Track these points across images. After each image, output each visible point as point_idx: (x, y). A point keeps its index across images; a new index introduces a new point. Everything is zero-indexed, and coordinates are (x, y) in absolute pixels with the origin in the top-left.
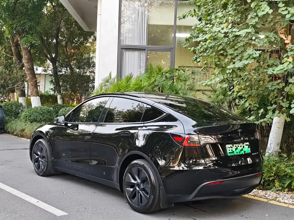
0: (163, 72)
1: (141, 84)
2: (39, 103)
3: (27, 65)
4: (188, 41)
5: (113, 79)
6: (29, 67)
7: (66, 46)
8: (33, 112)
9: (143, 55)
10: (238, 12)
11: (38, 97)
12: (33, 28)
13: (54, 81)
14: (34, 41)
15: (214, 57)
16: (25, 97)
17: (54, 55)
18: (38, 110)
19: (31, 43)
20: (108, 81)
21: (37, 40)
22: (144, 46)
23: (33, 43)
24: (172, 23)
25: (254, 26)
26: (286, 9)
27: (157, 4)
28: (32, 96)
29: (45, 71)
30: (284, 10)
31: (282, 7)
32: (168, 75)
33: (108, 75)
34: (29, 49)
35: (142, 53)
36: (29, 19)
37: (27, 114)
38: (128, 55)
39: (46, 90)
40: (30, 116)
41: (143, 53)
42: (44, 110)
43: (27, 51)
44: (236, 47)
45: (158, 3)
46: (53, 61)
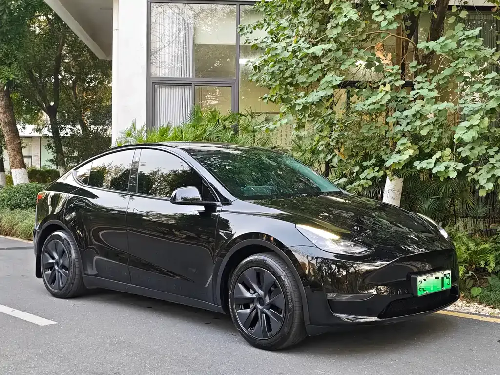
0: (218, 119)
1: (181, 136)
2: (26, 179)
3: (3, 117)
4: (258, 70)
5: (138, 131)
6: (7, 121)
7: (74, 88)
8: (14, 193)
9: (189, 92)
10: (314, 20)
11: (23, 169)
12: (12, 55)
13: (53, 145)
14: (13, 76)
15: (278, 88)
16: (3, 173)
17: (52, 104)
18: (22, 188)
19: (8, 79)
20: (129, 135)
21: (18, 75)
22: (189, 78)
23: (11, 79)
24: (233, 42)
25: (336, 40)
26: (382, 14)
27: (223, 14)
28: (14, 168)
29: (38, 130)
30: (379, 15)
31: (376, 10)
32: (226, 123)
33: (130, 125)
34: (5, 88)
35: (186, 90)
36: (4, 40)
37: (4, 196)
38: (163, 93)
39: (42, 165)
40: (10, 199)
41: (188, 90)
42: (32, 188)
43: (3, 94)
44: (311, 72)
45: (224, 12)
46: (51, 112)
